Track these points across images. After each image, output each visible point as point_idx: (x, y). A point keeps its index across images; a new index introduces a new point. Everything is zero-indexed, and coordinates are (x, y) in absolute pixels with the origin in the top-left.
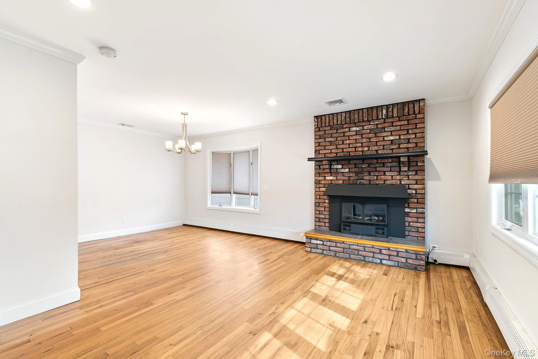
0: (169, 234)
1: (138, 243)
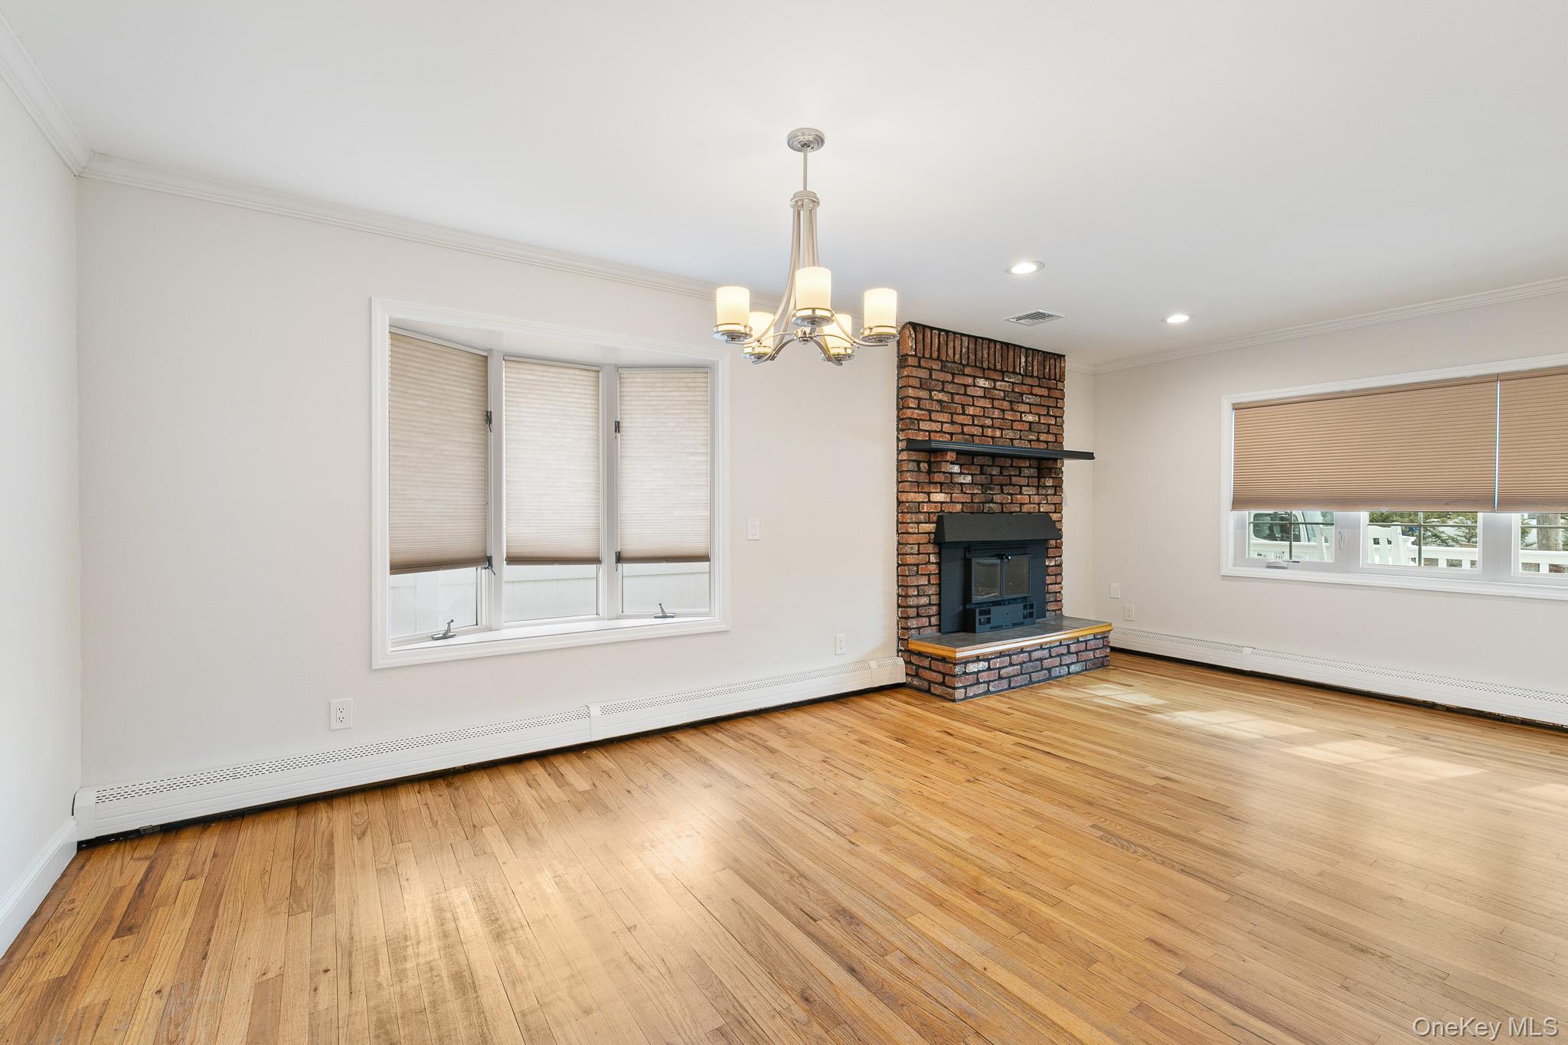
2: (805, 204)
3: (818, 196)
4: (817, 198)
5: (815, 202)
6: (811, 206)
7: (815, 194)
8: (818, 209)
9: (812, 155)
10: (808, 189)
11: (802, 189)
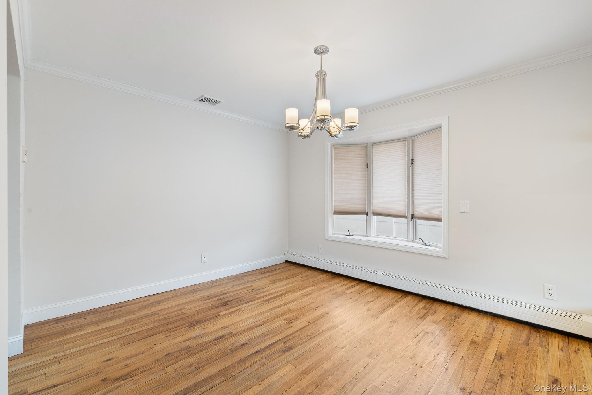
0: (273, 283)
1: (227, 307)
2: (321, 76)
3: (326, 72)
4: (326, 73)
5: (325, 74)
6: (324, 76)
7: (325, 72)
8: (326, 78)
9: (324, 56)
10: (322, 70)
11: (320, 70)
